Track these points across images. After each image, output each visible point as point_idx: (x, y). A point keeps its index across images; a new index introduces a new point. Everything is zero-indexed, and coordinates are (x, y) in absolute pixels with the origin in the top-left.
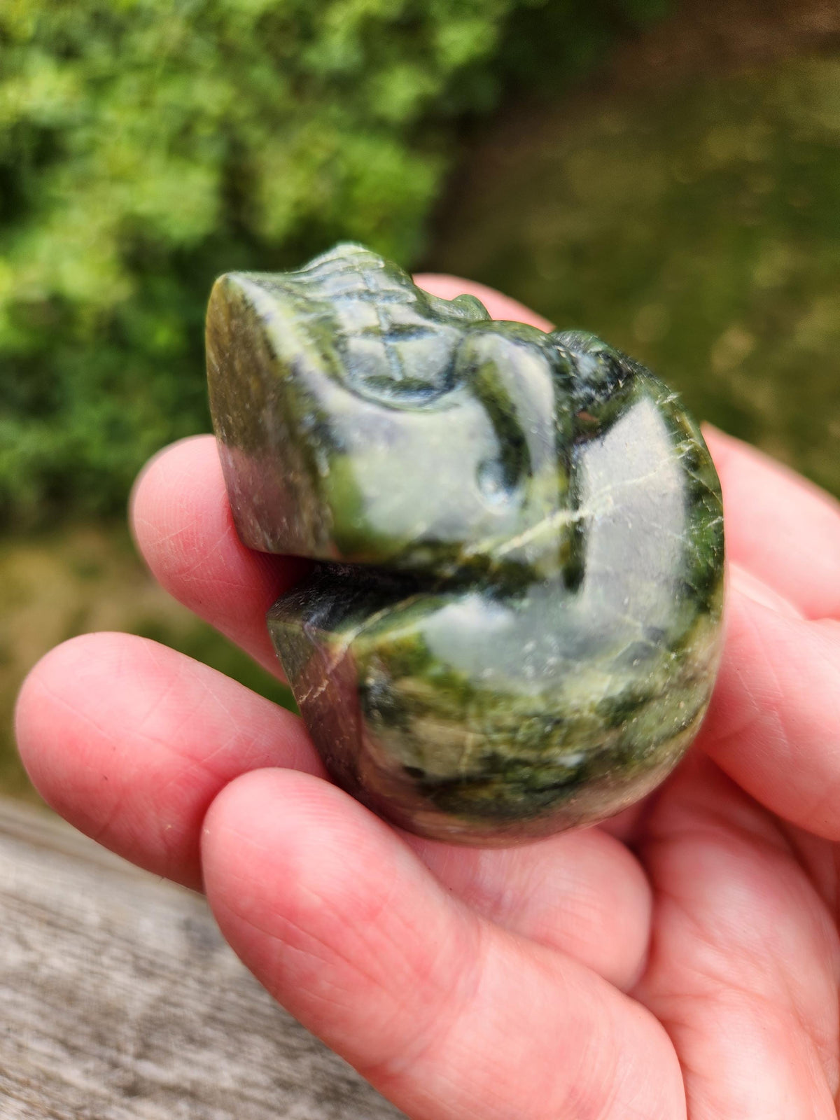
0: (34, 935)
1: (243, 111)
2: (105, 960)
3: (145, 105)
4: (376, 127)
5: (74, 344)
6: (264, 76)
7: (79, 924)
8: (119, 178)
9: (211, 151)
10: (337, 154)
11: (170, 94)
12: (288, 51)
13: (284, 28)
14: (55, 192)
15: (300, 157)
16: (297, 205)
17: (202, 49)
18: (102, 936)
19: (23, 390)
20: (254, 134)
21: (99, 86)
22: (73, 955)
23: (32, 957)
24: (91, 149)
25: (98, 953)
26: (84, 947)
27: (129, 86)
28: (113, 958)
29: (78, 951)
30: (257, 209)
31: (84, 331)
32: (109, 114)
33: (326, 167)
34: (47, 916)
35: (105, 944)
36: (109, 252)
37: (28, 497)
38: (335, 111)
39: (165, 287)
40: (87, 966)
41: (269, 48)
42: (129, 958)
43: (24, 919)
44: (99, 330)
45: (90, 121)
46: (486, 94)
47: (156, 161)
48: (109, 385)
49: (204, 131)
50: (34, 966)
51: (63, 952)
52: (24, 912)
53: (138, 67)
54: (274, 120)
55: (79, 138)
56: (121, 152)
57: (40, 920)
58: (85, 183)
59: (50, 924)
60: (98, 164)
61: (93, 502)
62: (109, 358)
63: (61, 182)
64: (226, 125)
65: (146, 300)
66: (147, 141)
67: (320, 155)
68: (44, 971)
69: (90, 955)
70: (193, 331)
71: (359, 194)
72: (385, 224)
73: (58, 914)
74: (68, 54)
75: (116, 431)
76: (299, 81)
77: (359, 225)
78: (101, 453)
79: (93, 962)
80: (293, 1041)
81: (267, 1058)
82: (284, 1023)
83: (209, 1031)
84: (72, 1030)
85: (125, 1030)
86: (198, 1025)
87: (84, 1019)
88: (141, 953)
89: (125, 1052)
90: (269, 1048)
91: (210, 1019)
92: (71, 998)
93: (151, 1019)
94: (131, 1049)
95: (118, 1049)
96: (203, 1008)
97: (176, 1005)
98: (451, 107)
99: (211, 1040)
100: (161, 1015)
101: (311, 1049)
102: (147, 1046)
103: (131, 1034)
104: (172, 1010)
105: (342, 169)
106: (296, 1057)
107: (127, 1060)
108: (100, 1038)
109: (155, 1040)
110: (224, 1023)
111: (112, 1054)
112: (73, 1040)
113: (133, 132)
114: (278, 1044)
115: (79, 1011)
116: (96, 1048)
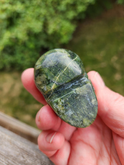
0: (25, 156)
1: (48, 14)
2: (36, 162)
3: (33, 12)
4: (67, 19)
5: (18, 45)
6: (51, 10)
7: (32, 155)
8: (28, 22)
9: (42, 20)
10: (60, 23)
11: (37, 10)
12: (55, 6)
13: (55, 3)
14: (18, 22)
15: (55, 22)
16: (54, 29)
17: (43, 4)
18: (36, 158)
19: (10, 51)
20: (49, 18)
21: (27, 8)
22: (31, 160)
23: (24, 159)
24: (25, 17)
25: (35, 161)
26: (33, 159)
27: (31, 8)
28: (37, 162)
29: (32, 159)
30: (47, 29)
31: (20, 43)
32: (28, 12)
33: (59, 24)
34: (27, 153)
35: (36, 159)
36: (25, 32)
37: (8, 66)
38: (61, 16)
39: (33, 39)
40: (33, 162)
41: (53, 6)
42: (40, 162)
43: (24, 153)
44: (22, 44)
45: (25, 13)
46: (83, 16)
47: (34, 20)
48: (22, 52)
49: (41, 16)
50: (25, 161)
51: (30, 160)
52: (24, 152)
53: (33, 6)
54: (52, 16)
55: (23, 15)
56: (29, 18)
57: (26, 154)
58: (23, 22)
59: (28, 155)
60: (25, 19)
61: (18, 69)
62: (23, 48)
63: (19, 21)
64: (45, 16)
65: (30, 40)
66: (33, 17)
67: (58, 22)
68: (26, 162)
69: (34, 161)
70: (36, 46)
71: (63, 29)
72: (66, 34)
73: (29, 153)
74: (23, 2)
75: (23, 59)
76: (56, 11)
77: (62, 33)
78: (20, 61)
79: (34, 162)
88: (42, 162)
98: (78, 18)
105: (61, 25)
113: (31, 15)
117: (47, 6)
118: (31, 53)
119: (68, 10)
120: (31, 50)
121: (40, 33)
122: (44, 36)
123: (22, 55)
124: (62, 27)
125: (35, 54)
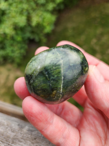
1: (30, 8)
2: (7, 130)
3: (17, 7)
4: (47, 11)
5: (7, 40)
6: (33, 4)
8: (14, 17)
9: (25, 14)
10: (42, 15)
11: (20, 6)
15: (37, 15)
16: (37, 21)
18: (7, 126)
20: (31, 11)
21: (10, 5)
22: (3, 129)
24: (10, 13)
25: (6, 129)
26: (4, 128)
27: (14, 4)
31: (8, 38)
32: (12, 8)
35: (7, 127)
36: (12, 27)
38: (42, 8)
39: (19, 32)
42: (11, 130)
44: (10, 38)
45: (9, 9)
46: (62, 7)
47: (18, 15)
48: (12, 45)
49: (24, 11)
53: (15, 2)
54: (34, 10)
55: (8, 12)
58: (9, 18)
60: (10, 15)
61: (10, 61)
62: (12, 42)
64: (27, 10)
65: (17, 34)
66: (17, 12)
67: (40, 15)
69: (5, 129)
70: (23, 38)
71: (45, 20)
72: (48, 24)
74: (6, 0)
75: (13, 51)
76: (37, 4)
77: (45, 24)
78: (11, 54)
79: (6, 130)
80: (33, 142)
81: (30, 144)
82: (32, 139)
83: (22, 140)
84: (3, 139)
85: (10, 140)
86: (20, 139)
87: (4, 138)
88: (12, 129)
89: (10, 143)
90: (30, 143)
91: (22, 138)
92: (3, 135)
93: (14, 138)
94: (11, 142)
95: (9, 142)
96: (21, 137)
97: (17, 136)
98: (57, 8)
99: (22, 141)
100: (15, 138)
101: (36, 143)
102: (13, 142)
103: (11, 140)
104: (17, 137)
105: (43, 17)
106: (34, 144)
107: (10, 144)
108: (7, 141)
109: (14, 141)
110: (24, 139)
111: (8, 143)
112: (3, 141)
113: (15, 11)
114: (31, 142)
115: (4, 137)
116: (6, 142)
117: (28, 1)
118: (19, 45)
119: (47, 2)
120: (19, 42)
121: (25, 26)
122: (29, 29)
123: (12, 48)
124: (44, 18)
125: (24, 45)
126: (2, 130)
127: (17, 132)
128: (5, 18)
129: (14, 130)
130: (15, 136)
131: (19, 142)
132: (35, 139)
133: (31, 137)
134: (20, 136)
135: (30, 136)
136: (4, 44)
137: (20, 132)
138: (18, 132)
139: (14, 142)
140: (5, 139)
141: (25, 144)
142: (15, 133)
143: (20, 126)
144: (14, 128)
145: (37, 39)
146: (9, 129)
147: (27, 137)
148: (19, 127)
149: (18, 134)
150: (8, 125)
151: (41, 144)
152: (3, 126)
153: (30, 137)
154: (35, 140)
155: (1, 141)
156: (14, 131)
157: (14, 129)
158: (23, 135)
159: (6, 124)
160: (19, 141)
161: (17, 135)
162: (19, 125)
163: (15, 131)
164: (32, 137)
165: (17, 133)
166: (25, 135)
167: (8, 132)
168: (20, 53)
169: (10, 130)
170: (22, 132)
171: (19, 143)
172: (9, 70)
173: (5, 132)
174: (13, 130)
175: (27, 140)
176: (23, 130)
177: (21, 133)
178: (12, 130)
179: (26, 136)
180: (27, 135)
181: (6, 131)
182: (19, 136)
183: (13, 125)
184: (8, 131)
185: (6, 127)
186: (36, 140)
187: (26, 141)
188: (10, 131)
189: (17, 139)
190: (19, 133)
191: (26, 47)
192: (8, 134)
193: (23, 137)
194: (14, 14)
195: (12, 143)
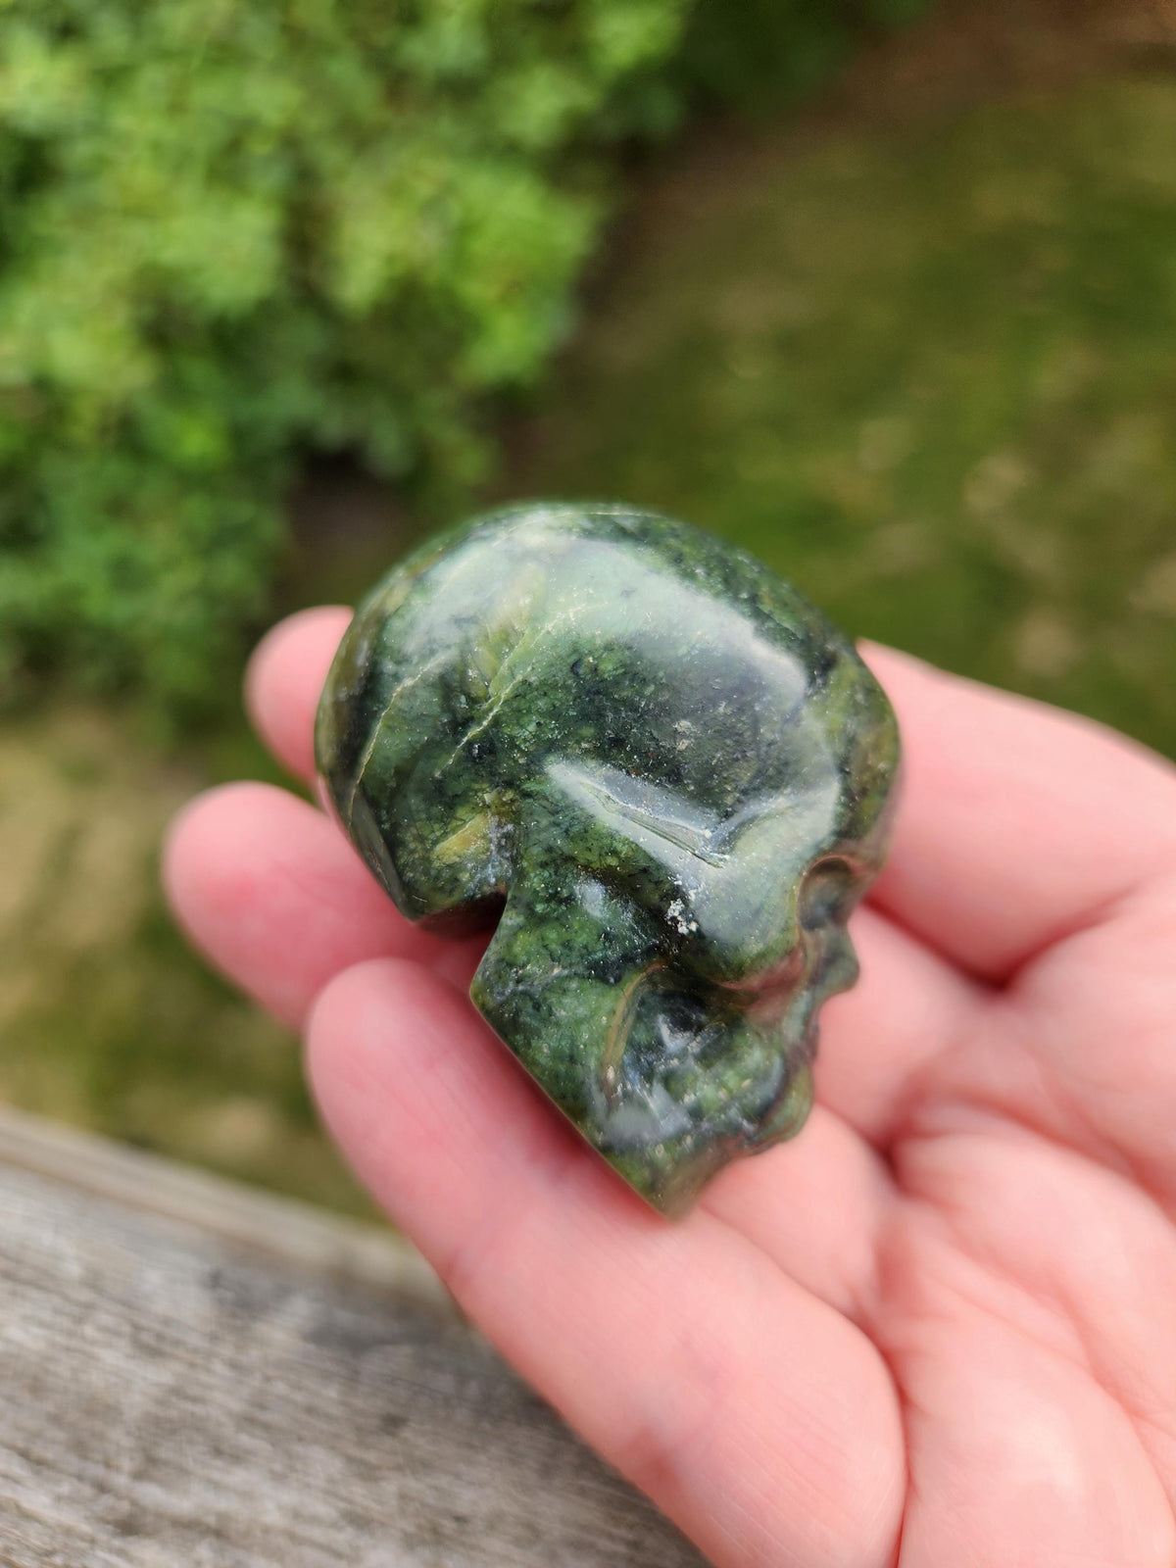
1: (315, 122)
2: (89, 1330)
3: (176, 108)
4: (506, 152)
6: (347, 72)
7: (52, 1276)
8: (141, 211)
9: (269, 179)
10: (448, 189)
11: (212, 94)
12: (383, 37)
14: (44, 228)
15: (396, 192)
16: (391, 259)
17: (260, 34)
18: (86, 1295)
20: (331, 156)
21: (111, 79)
22: (42, 1324)
24: (100, 165)
25: (80, 1320)
26: (56, 1311)
27: (152, 78)
28: (100, 1328)
29: (46, 1316)
30: (331, 264)
31: (83, 426)
32: (124, 119)
33: (431, 207)
35: (90, 1307)
36: (120, 317)
38: (446, 126)
39: (200, 371)
40: (61, 1339)
41: (355, 33)
42: (126, 1329)
44: (103, 431)
45: (96, 128)
46: (663, 112)
47: (188, 191)
48: (118, 508)
49: (259, 148)
51: (26, 1319)
53: (165, 55)
54: (360, 137)
55: (78, 153)
58: (88, 216)
60: (104, 190)
61: (91, 675)
62: (116, 471)
64: (290, 142)
65: (174, 390)
66: (177, 162)
67: (424, 189)
69: (66, 1323)
70: (239, 435)
71: (480, 246)
72: (519, 289)
73: (19, 1261)
74: (66, 32)
75: (126, 575)
76: (397, 82)
77: (478, 291)
78: (103, 605)
79: (70, 1334)
80: (371, 1457)
81: (331, 1480)
82: (359, 1429)
83: (245, 1440)
84: (37, 1435)
85: (119, 1436)
86: (229, 1430)
87: (55, 1419)
88: (143, 1322)
89: (118, 1469)
90: (336, 1466)
91: (247, 1422)
92: (37, 1387)
93: (157, 1421)
94: (127, 1464)
95: (108, 1465)
96: (236, 1406)
97: (195, 1400)
98: (611, 128)
99: (248, 1452)
100: (173, 1414)
101: (399, 1468)
102: (152, 1461)
103: (127, 1442)
104: (189, 1406)
105: (455, 211)
106: (377, 1480)
107: (121, 1480)
108: (80, 1447)
109: (164, 1452)
110: (267, 1427)
111: (97, 1471)
112: (39, 1450)
113: (157, 147)
114: (350, 1460)
115: (49, 1407)
116: (73, 1462)
117: (298, 42)
118: (198, 510)
119: (503, 58)
120: (192, 480)
121: (266, 310)
122: (305, 337)
123: (114, 541)
124: (464, 231)
125: (244, 511)
126: (36, 1330)
127: (195, 1351)
128: (52, 214)
129: (160, 1337)
130: (177, 1392)
131: (219, 1463)
132: (392, 1423)
133: (344, 1404)
134: (223, 1399)
135: (332, 1392)
136: (39, 499)
137: (227, 1350)
138: (209, 1355)
139: (167, 1463)
140: (61, 1435)
141: (278, 1478)
142: (177, 1367)
143: (229, 1295)
144: (161, 1306)
145: (388, 446)
146: (105, 1319)
147: (310, 1410)
148: (221, 1301)
149: (203, 1377)
150: (93, 1281)
151: (458, 1476)
152: (35, 1294)
153: (336, 1411)
154: (392, 1434)
155: (24, 1454)
156: (168, 1349)
157: (167, 1321)
158: (255, 1381)
159: (73, 1269)
160: (218, 1452)
161: (194, 1391)
162: (215, 1281)
163: (177, 1343)
164: (359, 1403)
165: (192, 1365)
166: (280, 1388)
167: (92, 1357)
168: (208, 595)
169: (117, 1333)
170: (254, 1355)
171: (216, 1476)
172: (84, 775)
173: (68, 1349)
174: (146, 1337)
175: (300, 1439)
176: (262, 1328)
177: (234, 1365)
178: (137, 1328)
179: (299, 1397)
180: (297, 1387)
181: (74, 1343)
182: (218, 1396)
183: (153, 1279)
184: (94, 1343)
185: (78, 1304)
186: (406, 1433)
187: (298, 1449)
188: (124, 1345)
189: (199, 1426)
190: (218, 1367)
191: (272, 527)
192: (96, 1380)
193: (262, 1407)
194: (142, 176)
195: (138, 1476)
